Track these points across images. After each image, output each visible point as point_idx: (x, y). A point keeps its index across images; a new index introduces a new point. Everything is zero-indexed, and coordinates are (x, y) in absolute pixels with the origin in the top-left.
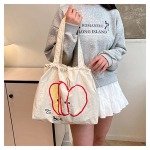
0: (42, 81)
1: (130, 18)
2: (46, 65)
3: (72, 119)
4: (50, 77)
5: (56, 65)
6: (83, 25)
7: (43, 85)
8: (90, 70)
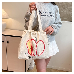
0: (23, 39)
1: (67, 11)
2: (25, 31)
3: (38, 57)
4: (27, 37)
5: (29, 31)
6: (43, 13)
7: (24, 41)
8: (45, 33)
